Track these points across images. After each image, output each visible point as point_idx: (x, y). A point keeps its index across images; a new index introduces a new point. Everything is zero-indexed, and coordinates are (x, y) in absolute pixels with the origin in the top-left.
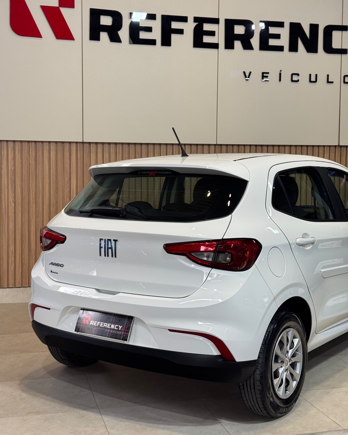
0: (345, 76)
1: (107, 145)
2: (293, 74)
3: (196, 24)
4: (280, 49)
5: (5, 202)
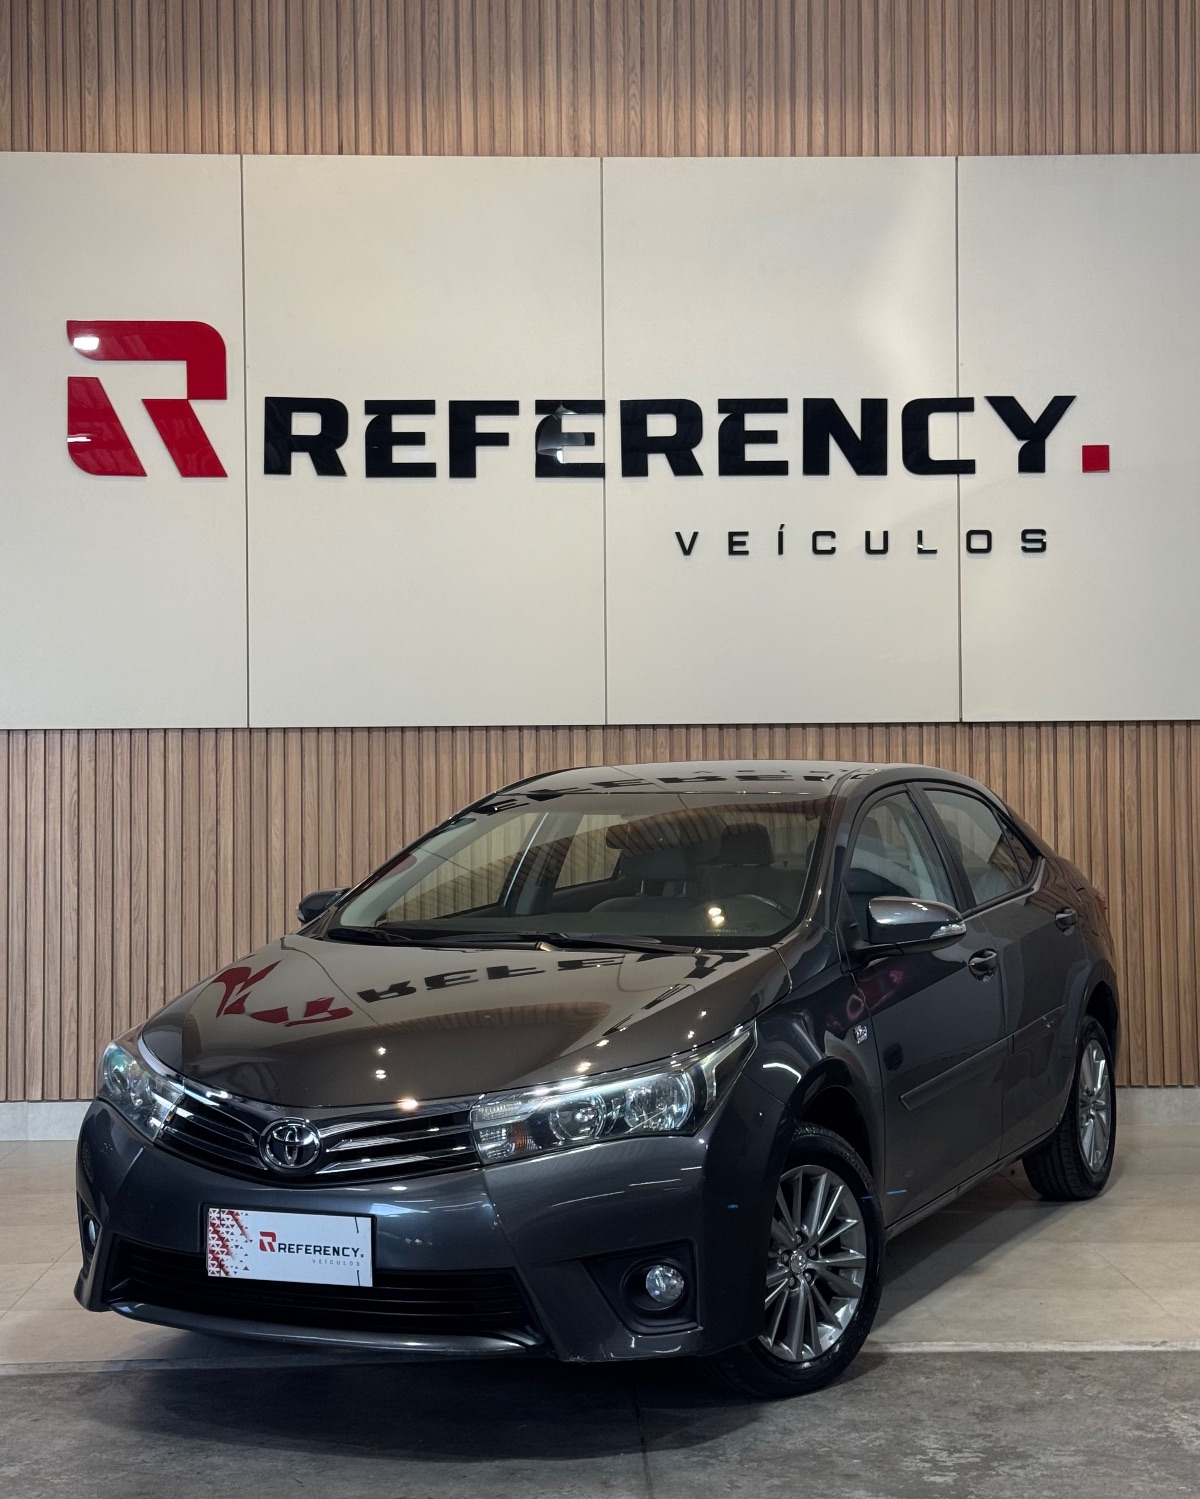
0: (970, 534)
1: (313, 735)
2: (816, 535)
3: (544, 416)
4: (779, 468)
5: (56, 883)
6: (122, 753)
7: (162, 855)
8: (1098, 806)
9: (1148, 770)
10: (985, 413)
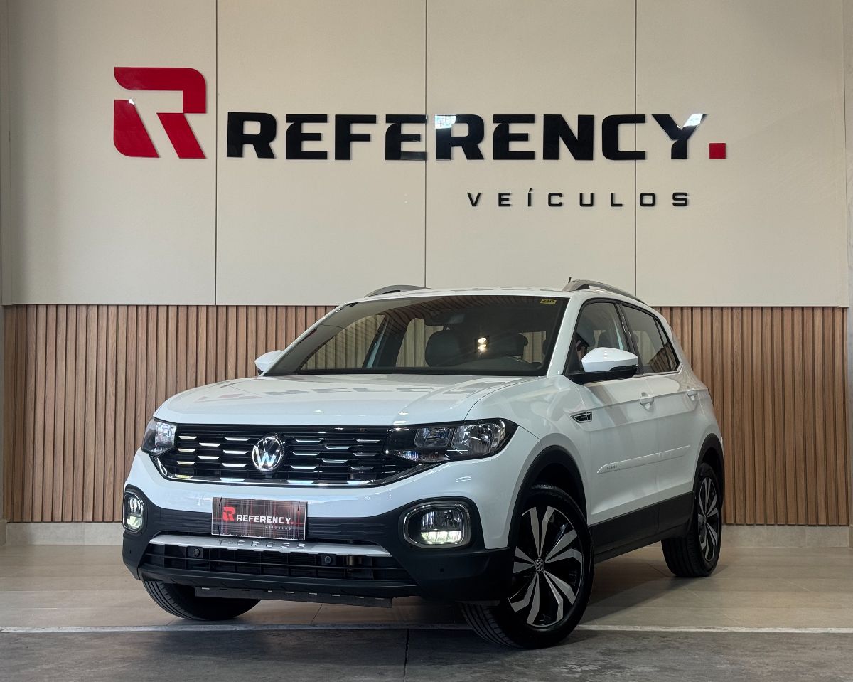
0: (642, 195)
2: (551, 195)
3: (390, 125)
4: (529, 156)
5: (102, 395)
6: (142, 319)
7: (164, 379)
10: (651, 123)
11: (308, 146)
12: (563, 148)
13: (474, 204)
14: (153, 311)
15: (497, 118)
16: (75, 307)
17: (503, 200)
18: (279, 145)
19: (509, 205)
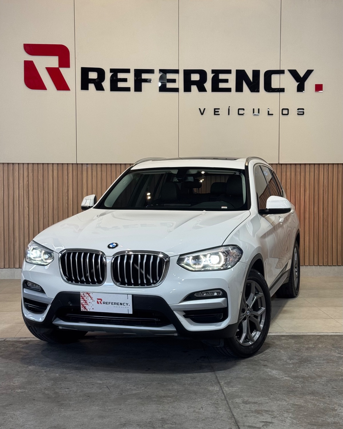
0: (283, 109)
1: (95, 165)
2: (239, 109)
3: (161, 74)
4: (229, 90)
5: (22, 207)
6: (40, 170)
7: (52, 199)
8: (317, 188)
9: (331, 177)
10: (288, 74)
11: (120, 85)
12: (245, 86)
13: (202, 114)
14: (46, 166)
15: (213, 71)
16: (7, 165)
17: (216, 112)
18: (106, 84)
19: (219, 114)
